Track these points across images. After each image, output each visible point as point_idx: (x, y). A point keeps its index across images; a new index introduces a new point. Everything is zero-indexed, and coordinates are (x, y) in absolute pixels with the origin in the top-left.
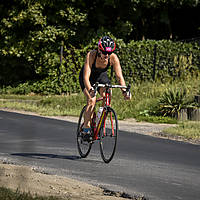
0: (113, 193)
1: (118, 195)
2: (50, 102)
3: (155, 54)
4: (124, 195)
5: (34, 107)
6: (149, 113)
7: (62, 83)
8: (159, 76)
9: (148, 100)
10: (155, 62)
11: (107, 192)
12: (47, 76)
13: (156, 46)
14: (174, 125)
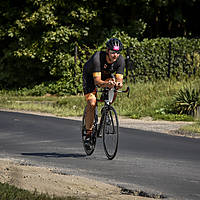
0: (131, 192)
1: (136, 193)
2: (66, 103)
3: (170, 52)
4: (142, 194)
5: (50, 108)
6: (165, 111)
7: (77, 84)
8: (173, 73)
9: (164, 98)
10: (170, 60)
11: (125, 191)
12: (62, 76)
13: (170, 43)
14: (191, 123)
